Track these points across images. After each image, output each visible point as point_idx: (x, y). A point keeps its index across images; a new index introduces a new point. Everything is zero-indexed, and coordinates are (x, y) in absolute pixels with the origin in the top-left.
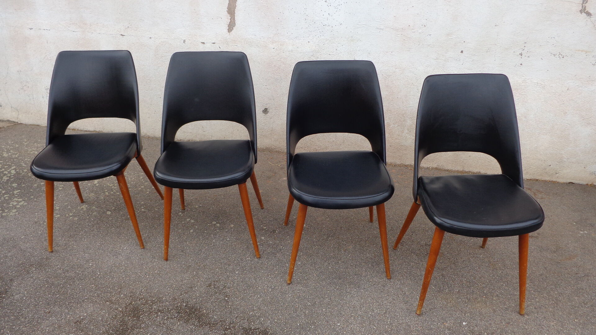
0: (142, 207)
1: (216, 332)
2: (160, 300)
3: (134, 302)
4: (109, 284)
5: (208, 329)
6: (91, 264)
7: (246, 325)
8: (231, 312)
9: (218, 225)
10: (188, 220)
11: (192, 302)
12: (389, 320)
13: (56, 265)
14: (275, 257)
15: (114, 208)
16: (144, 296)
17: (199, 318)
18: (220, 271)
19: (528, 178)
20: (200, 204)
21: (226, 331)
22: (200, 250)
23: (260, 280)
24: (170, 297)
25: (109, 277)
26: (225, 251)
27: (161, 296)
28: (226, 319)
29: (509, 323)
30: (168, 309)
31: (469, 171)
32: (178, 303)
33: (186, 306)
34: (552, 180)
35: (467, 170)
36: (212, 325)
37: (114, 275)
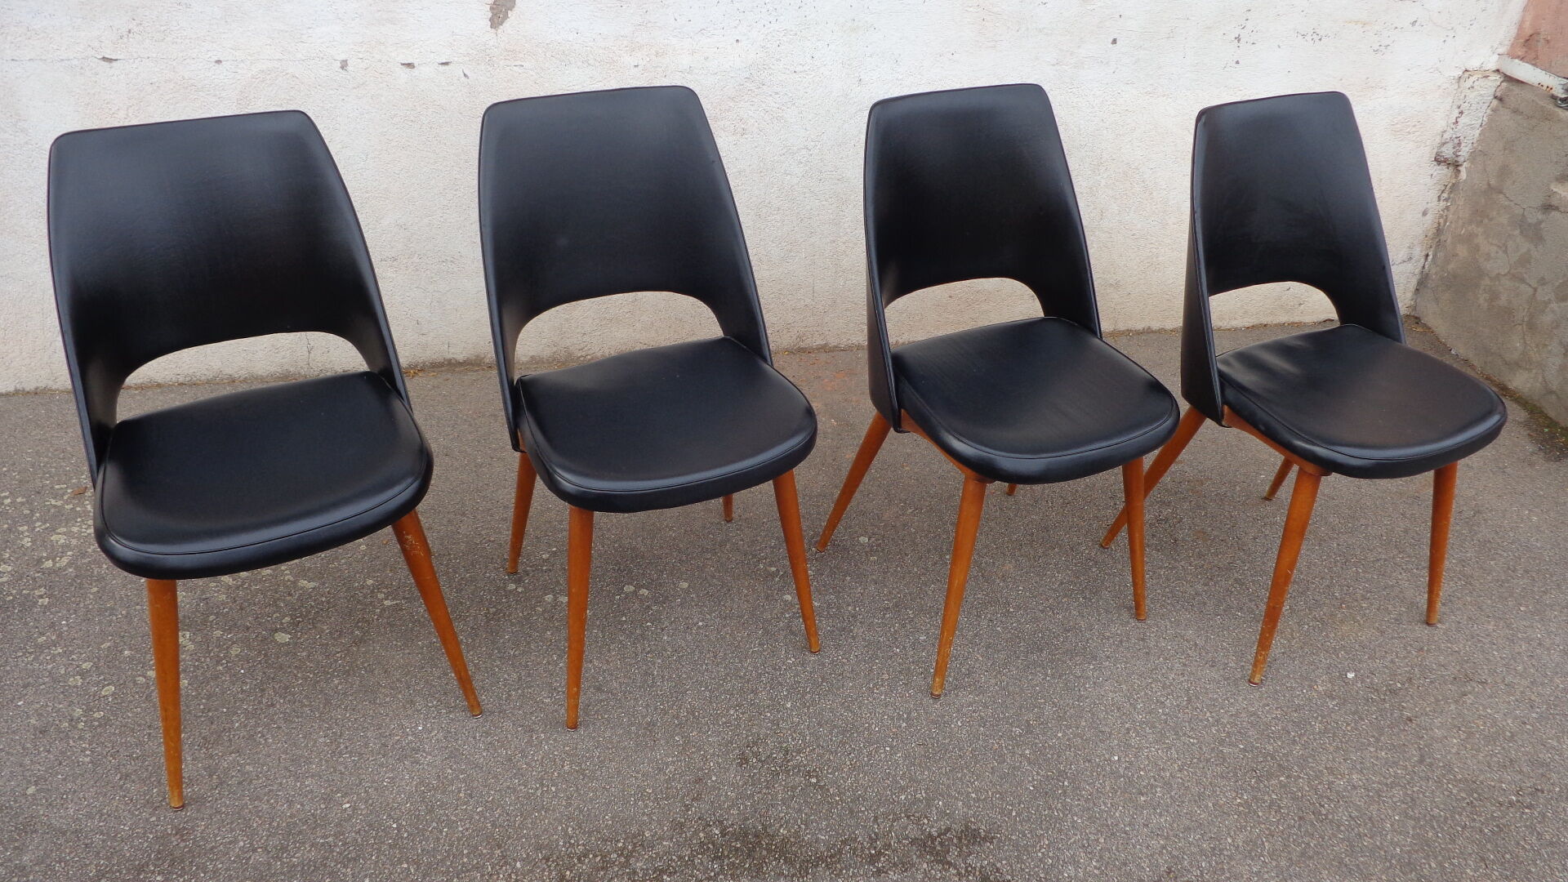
0: (380, 596)
1: (853, 873)
2: (639, 843)
3: (568, 873)
4: (451, 845)
5: (828, 873)
6: (348, 805)
7: (912, 831)
8: (851, 811)
9: (644, 592)
10: (549, 598)
11: (732, 818)
12: (1208, 714)
13: (231, 842)
14: (854, 638)
15: (287, 619)
16: (583, 845)
17: (783, 853)
18: (743, 713)
19: (1247, 325)
20: (550, 545)
21: (876, 864)
22: (646, 673)
23: (860, 708)
24: (659, 822)
25: (434, 824)
26: (715, 657)
27: (634, 829)
28: (854, 833)
29: (1421, 649)
30: (680, 858)
31: (1128, 330)
32: (696, 833)
33: (723, 834)
34: (1292, 320)
35: (1122, 329)
36: (831, 859)
37: (447, 816)
